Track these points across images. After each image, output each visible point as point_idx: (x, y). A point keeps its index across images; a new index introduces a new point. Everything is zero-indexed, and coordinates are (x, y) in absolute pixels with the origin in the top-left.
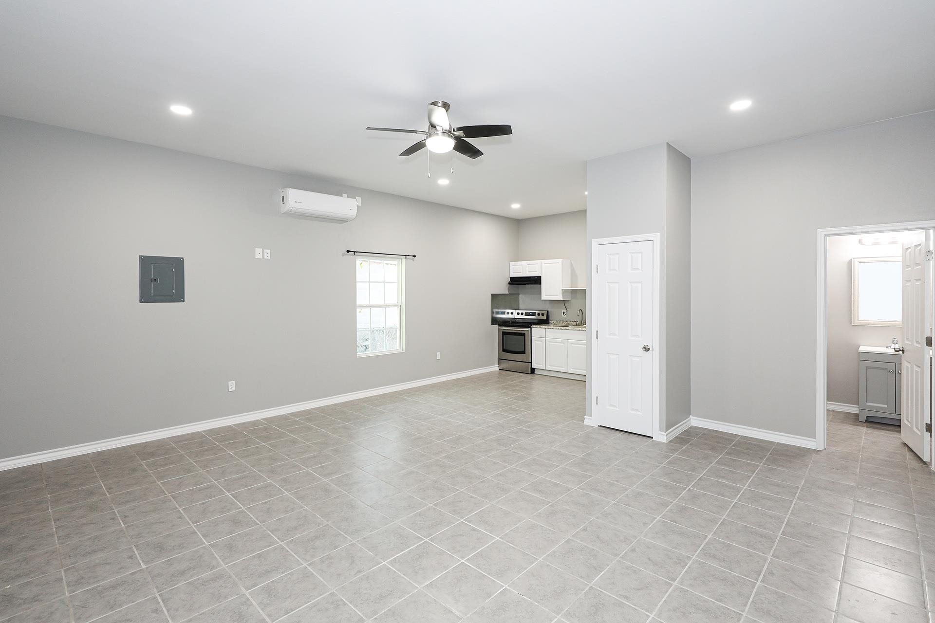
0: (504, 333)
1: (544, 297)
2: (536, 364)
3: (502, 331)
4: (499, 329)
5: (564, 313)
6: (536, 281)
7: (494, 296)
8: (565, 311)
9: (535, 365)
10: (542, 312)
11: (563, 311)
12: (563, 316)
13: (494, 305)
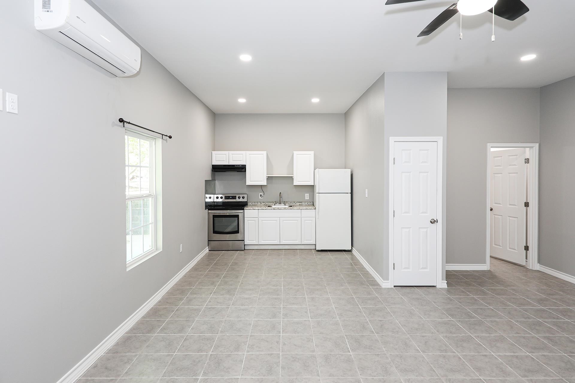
0: (215, 216)
1: (248, 183)
2: (249, 241)
3: (212, 214)
4: (208, 213)
5: (261, 195)
6: (242, 169)
7: (206, 182)
8: (262, 194)
10: (243, 195)
11: (260, 194)
12: (260, 198)
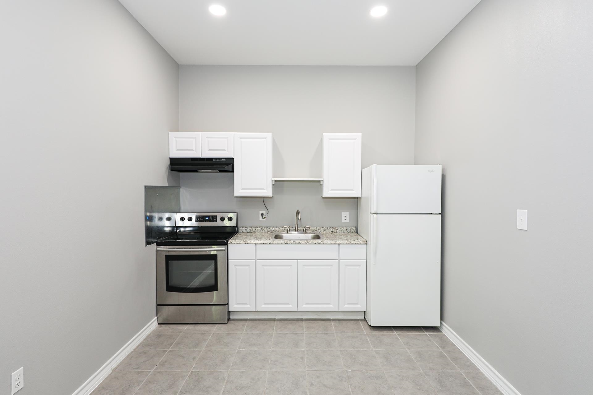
0: (169, 258)
1: (239, 191)
2: (237, 304)
3: (165, 254)
4: (157, 251)
5: (262, 215)
6: (225, 166)
7: (148, 189)
8: (264, 212)
9: (235, 306)
10: (228, 215)
11: (261, 212)
12: (261, 219)
13: (150, 207)
